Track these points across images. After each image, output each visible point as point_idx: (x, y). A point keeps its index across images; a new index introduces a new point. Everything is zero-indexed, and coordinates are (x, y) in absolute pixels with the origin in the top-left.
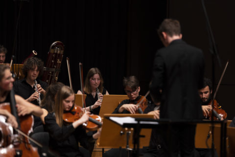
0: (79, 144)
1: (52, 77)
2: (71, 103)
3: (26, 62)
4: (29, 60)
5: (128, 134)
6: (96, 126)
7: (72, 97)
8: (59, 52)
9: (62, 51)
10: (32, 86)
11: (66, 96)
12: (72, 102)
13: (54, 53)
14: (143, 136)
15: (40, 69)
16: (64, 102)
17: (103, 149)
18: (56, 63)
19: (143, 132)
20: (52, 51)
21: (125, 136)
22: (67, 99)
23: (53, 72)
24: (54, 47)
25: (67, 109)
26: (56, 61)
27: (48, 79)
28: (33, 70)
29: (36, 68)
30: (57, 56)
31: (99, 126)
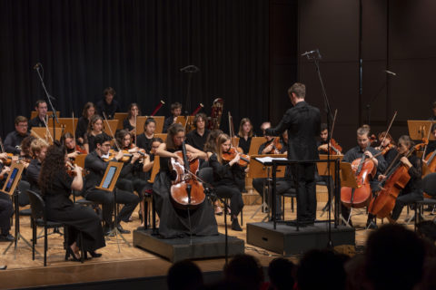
2: (228, 146)
5: (269, 169)
6: (246, 163)
7: (228, 142)
8: (220, 106)
9: (222, 106)
11: (224, 141)
13: (216, 107)
14: (280, 171)
16: (223, 145)
18: (218, 114)
19: (279, 168)
20: (214, 106)
22: (225, 143)
23: (216, 121)
24: (216, 103)
25: (225, 151)
30: (219, 109)
31: (248, 163)
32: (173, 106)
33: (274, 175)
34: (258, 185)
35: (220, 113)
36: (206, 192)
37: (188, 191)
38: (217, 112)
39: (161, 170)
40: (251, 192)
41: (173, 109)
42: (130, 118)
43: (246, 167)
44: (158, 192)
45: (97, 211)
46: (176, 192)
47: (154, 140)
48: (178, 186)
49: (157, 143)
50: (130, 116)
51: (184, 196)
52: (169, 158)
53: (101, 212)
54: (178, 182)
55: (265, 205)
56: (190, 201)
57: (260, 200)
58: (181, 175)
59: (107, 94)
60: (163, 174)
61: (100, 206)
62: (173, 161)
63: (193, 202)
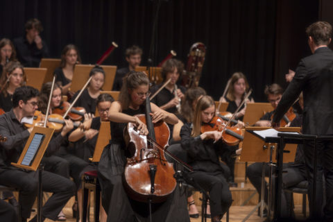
0: (220, 159)
1: (192, 82)
2: (210, 115)
3: (164, 64)
4: (168, 62)
5: (272, 148)
6: (237, 140)
7: (212, 108)
8: (200, 54)
9: (204, 54)
10: (171, 91)
11: (205, 107)
12: (212, 114)
13: (195, 56)
14: (288, 152)
15: (180, 72)
16: (203, 114)
17: (246, 163)
18: (196, 67)
19: (288, 147)
20: (192, 53)
21: (268, 151)
22: (206, 111)
23: (193, 77)
24: (195, 49)
25: (206, 122)
26: (196, 64)
27: (188, 84)
28: (172, 72)
29: (176, 71)
30: (198, 59)
31: (240, 140)
32: (129, 51)
33: (279, 157)
34: (254, 176)
35: (200, 65)
36: (177, 177)
37: (151, 176)
38: (196, 63)
39: (112, 142)
40: (242, 186)
41: (129, 56)
42: (64, 67)
43: (237, 147)
44: (105, 175)
45: (11, 202)
46: (132, 176)
47: (100, 99)
48: (137, 166)
49: (106, 104)
50: (64, 63)
51: (144, 182)
52: (125, 124)
53: (16, 203)
54: (137, 162)
55: (263, 205)
56: (152, 190)
57: (255, 199)
58: (141, 150)
59: (30, 27)
60: (115, 148)
61: (16, 194)
62: (131, 130)
63: (158, 192)
